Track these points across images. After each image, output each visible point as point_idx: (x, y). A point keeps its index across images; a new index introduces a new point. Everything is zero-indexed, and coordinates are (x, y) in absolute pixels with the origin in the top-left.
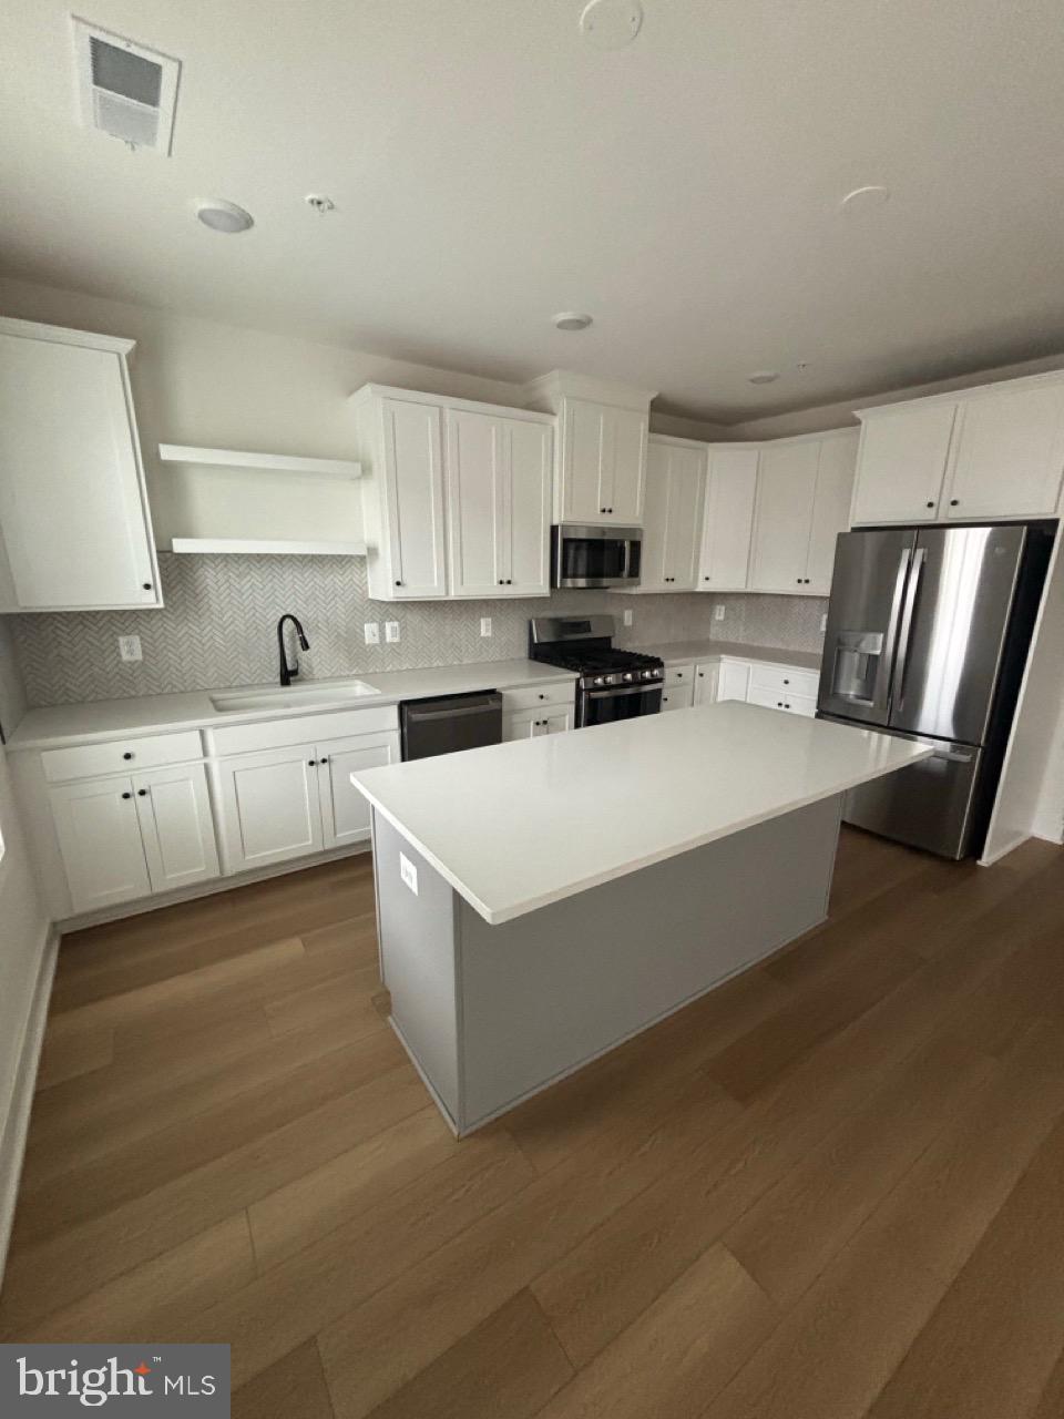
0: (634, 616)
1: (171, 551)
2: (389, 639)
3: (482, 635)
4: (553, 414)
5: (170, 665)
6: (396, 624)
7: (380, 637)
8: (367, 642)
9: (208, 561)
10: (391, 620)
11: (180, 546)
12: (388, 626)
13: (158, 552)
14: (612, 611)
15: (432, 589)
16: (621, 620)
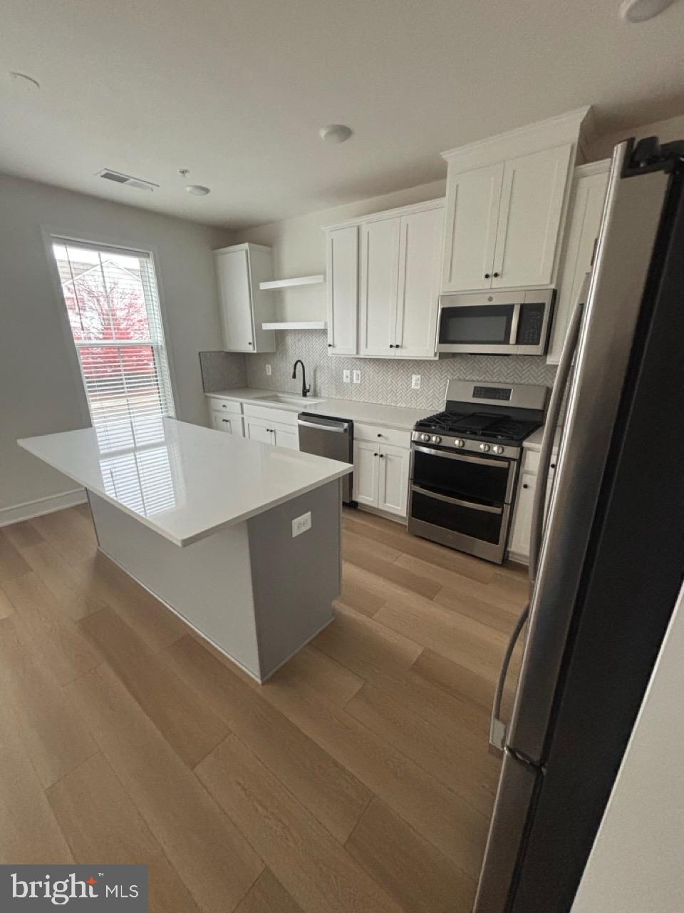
2: (355, 381)
3: (413, 387)
5: (278, 379)
6: (361, 372)
7: (351, 379)
8: (344, 381)
10: (358, 369)
12: (355, 373)
13: (255, 328)
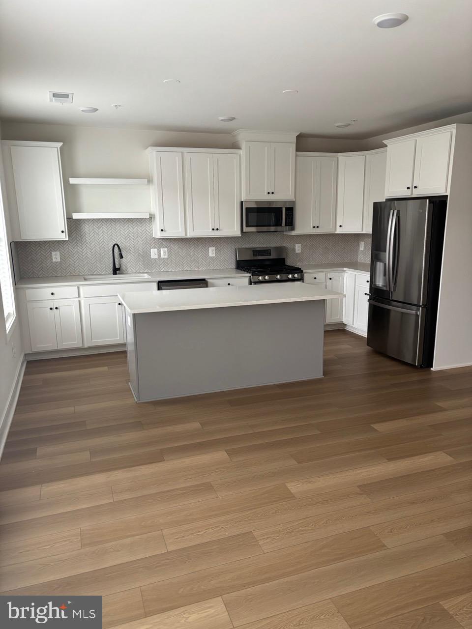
0: (303, 248)
1: (72, 218)
2: (162, 256)
3: (210, 256)
4: (241, 149)
5: (70, 264)
6: (166, 249)
7: (158, 255)
8: (152, 257)
9: (86, 222)
10: (163, 247)
11: (75, 216)
12: (162, 250)
13: (67, 218)
14: (286, 244)
15: (179, 233)
16: (294, 250)
